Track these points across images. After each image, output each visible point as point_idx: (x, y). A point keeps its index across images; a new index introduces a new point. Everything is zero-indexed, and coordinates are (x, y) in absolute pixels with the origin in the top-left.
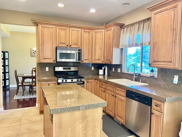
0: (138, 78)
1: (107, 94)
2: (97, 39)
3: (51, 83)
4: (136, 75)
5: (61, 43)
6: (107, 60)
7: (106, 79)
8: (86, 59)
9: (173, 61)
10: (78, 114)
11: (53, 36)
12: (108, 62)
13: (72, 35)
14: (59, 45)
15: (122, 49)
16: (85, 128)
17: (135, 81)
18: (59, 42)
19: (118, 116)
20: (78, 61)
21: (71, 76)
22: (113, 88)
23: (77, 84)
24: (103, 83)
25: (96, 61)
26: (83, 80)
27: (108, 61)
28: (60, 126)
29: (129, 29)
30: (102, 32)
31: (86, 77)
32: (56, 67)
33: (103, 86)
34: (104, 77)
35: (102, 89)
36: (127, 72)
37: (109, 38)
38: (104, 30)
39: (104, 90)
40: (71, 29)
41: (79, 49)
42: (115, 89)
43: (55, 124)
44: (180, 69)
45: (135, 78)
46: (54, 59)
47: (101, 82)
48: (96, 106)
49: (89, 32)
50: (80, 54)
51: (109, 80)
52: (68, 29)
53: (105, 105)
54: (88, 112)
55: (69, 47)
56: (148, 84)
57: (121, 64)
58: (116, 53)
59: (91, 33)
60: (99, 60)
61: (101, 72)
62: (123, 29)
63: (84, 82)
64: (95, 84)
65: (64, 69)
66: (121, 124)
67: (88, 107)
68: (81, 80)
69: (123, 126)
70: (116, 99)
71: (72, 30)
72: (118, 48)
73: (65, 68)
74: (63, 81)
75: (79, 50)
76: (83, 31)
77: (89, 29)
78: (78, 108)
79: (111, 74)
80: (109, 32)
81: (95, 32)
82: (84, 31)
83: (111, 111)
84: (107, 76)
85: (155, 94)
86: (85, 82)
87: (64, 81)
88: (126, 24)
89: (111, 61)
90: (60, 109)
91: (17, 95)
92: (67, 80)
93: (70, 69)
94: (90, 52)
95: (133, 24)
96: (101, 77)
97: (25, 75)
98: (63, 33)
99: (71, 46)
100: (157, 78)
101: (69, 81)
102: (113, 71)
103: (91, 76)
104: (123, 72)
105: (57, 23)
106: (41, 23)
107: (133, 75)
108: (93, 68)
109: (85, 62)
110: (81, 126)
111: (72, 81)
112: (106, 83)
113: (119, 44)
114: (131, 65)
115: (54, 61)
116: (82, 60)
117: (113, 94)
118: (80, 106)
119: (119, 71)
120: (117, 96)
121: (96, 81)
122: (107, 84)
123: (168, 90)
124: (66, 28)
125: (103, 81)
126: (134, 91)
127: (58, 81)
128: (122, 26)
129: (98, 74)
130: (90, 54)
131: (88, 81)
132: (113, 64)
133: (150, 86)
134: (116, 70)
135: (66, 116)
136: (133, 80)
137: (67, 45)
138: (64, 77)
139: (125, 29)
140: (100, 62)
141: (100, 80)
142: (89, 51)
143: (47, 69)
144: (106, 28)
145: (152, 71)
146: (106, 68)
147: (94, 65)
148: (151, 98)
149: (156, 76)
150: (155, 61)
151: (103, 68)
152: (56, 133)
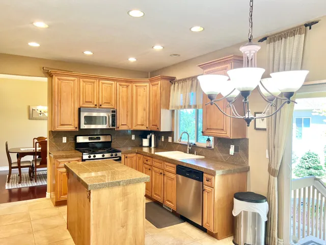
0: (193, 149)
1: (154, 173)
2: (140, 96)
3: (72, 161)
4: (190, 146)
5: (86, 102)
6: (153, 125)
7: (153, 153)
8: (123, 124)
9: (224, 129)
10: (117, 190)
11: (74, 92)
12: (154, 129)
13: (102, 90)
14: (84, 105)
15: (173, 111)
16: (126, 207)
17: (190, 153)
18: (83, 101)
19: (168, 201)
20: (111, 127)
21: (100, 149)
22: (161, 163)
23: (114, 160)
24: (149, 158)
25: (138, 126)
26: (119, 154)
27: (154, 127)
28: (99, 204)
29: (180, 85)
30: (146, 86)
31: (123, 150)
32: (78, 137)
33: (149, 163)
34: (150, 150)
35: (146, 166)
36: (178, 142)
37: (156, 95)
38: (148, 84)
39: (149, 167)
40: (101, 81)
41: (113, 110)
42: (163, 165)
43: (93, 202)
44: (231, 138)
45: (189, 150)
46: (77, 125)
47: (144, 157)
48: (138, 181)
49: (127, 86)
50: (114, 117)
51: (156, 153)
52: (96, 82)
53: (148, 180)
54: (130, 188)
55: (98, 107)
56: (204, 157)
57: (172, 132)
58: (165, 115)
59: (130, 87)
60: (142, 125)
61: (145, 142)
62: (173, 85)
63: (120, 158)
64: (136, 159)
65: (90, 139)
66: (171, 211)
67: (129, 182)
68: (116, 155)
69: (174, 213)
70: (165, 178)
71: (103, 83)
72: (168, 109)
73: (92, 138)
74: (90, 157)
75: (113, 112)
76: (118, 85)
77: (127, 81)
78: (118, 184)
79: (160, 144)
80: (155, 88)
81: (136, 86)
82: (120, 85)
83: (159, 196)
84: (154, 147)
85: (213, 169)
86: (123, 158)
87: (92, 157)
88: (178, 78)
89: (159, 127)
90: (99, 185)
91: (8, 182)
92: (96, 155)
93: (99, 138)
94: (129, 114)
95: (184, 80)
96: (146, 150)
97: (23, 150)
98: (89, 87)
99: (101, 105)
100: (213, 149)
101: (99, 156)
102: (163, 140)
103: (130, 149)
104: (175, 141)
105: (82, 74)
106: (57, 75)
107: (187, 145)
108: (133, 137)
109: (122, 128)
110: (121, 204)
111: (103, 156)
112: (152, 158)
113: (169, 105)
114: (183, 133)
115: (76, 128)
116: (118, 126)
117: (161, 171)
118: (120, 182)
119: (170, 140)
120: (167, 173)
121: (138, 155)
122: (154, 159)
123: (225, 163)
124: (93, 81)
125: (147, 155)
126: (185, 165)
127: (82, 157)
128: (172, 80)
129: (141, 146)
130: (129, 117)
131: (126, 156)
132: (161, 131)
133: (207, 159)
134: (166, 139)
135: (105, 192)
136: (186, 152)
137: (96, 105)
138: (90, 151)
139: (176, 84)
140: (144, 128)
141: (144, 154)
142: (127, 112)
143: (64, 140)
144: (151, 81)
145: (209, 140)
146: (153, 136)
147: (135, 132)
148: (203, 173)
149: (213, 147)
150: (208, 129)
151: (148, 137)
152: (93, 212)
